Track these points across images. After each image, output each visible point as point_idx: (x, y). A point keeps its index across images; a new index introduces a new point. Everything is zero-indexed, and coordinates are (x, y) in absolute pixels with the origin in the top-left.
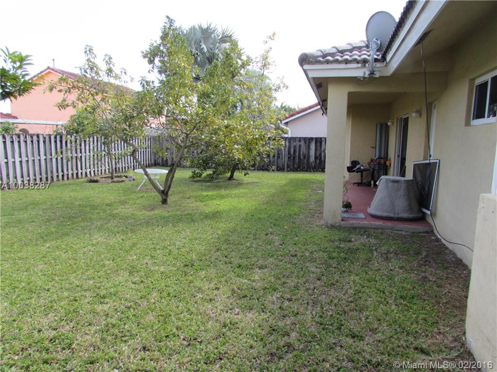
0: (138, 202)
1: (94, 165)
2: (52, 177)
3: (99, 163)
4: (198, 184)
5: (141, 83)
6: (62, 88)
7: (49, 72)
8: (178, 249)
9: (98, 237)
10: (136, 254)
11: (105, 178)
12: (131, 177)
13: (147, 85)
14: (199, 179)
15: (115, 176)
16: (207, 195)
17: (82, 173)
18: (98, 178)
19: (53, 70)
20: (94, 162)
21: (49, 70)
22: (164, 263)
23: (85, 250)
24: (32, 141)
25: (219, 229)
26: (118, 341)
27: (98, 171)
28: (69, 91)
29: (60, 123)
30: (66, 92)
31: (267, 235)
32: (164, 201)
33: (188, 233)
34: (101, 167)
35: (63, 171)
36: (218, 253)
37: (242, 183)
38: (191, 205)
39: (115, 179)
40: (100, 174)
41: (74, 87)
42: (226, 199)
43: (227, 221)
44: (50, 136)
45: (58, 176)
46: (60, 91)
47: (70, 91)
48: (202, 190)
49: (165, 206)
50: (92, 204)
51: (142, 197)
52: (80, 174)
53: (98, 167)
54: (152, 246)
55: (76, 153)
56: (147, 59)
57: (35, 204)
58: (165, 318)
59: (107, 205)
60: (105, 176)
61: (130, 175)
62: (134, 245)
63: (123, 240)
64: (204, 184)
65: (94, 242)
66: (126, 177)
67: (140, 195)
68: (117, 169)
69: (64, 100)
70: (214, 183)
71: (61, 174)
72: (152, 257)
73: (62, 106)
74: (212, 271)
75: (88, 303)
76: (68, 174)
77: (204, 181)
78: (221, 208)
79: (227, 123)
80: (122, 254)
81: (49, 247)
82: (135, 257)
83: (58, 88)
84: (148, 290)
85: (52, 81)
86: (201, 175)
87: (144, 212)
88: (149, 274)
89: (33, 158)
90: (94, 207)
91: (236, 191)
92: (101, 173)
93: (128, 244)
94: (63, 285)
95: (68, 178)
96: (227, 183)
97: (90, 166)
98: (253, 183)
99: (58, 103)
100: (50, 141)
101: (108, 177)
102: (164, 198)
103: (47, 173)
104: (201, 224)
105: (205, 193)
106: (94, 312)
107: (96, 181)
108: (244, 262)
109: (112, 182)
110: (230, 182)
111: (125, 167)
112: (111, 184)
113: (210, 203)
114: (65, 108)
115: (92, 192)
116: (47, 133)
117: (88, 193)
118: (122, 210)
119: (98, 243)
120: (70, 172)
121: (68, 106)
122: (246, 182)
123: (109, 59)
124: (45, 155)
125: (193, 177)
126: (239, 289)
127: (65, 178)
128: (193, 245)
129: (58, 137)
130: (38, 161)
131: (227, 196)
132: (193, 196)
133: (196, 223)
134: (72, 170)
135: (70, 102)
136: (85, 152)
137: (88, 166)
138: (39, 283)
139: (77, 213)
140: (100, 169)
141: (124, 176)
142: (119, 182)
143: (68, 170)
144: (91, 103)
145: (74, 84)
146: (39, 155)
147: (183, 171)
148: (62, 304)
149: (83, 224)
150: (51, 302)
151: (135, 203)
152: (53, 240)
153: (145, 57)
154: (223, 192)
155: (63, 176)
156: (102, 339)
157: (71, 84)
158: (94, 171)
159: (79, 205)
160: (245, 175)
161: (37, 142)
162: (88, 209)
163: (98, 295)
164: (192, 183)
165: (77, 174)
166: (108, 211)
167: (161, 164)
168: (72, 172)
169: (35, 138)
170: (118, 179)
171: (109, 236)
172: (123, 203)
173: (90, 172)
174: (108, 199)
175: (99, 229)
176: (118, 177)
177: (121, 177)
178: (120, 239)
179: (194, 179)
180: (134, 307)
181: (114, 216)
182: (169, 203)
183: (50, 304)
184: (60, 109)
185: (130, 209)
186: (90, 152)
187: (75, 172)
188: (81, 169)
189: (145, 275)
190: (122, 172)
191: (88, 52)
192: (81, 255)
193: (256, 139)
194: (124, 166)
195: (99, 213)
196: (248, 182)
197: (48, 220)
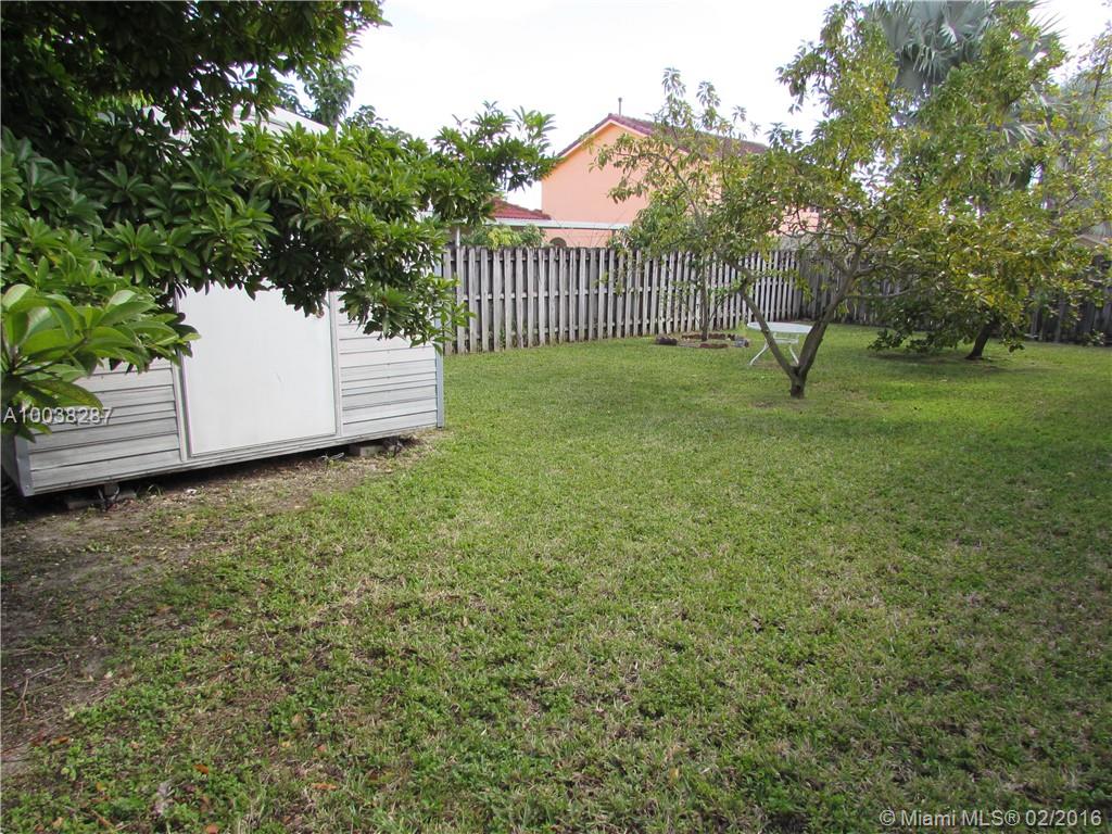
0: (743, 387)
1: (673, 311)
2: (596, 330)
3: (684, 306)
4: (888, 363)
5: (772, 137)
6: (620, 158)
7: (611, 125)
8: (796, 480)
9: (654, 441)
10: (712, 477)
11: (691, 337)
12: (741, 339)
13: (783, 140)
14: (892, 350)
15: (710, 336)
16: (900, 389)
17: (648, 325)
18: (677, 337)
19: (617, 120)
20: (673, 304)
21: (610, 121)
22: (760, 500)
23: (626, 457)
24: (568, 261)
25: (897, 456)
26: (646, 596)
27: (679, 322)
28: (632, 163)
29: (618, 226)
30: (627, 166)
31: (1012, 482)
32: (797, 391)
33: (827, 456)
34: (687, 315)
35: (615, 320)
36: (876, 501)
37: (1003, 370)
38: (856, 405)
39: (710, 341)
40: (682, 330)
41: (642, 155)
42: (943, 400)
43: (925, 443)
44: (598, 251)
45: (605, 329)
46: (618, 165)
47: (635, 162)
48: (893, 376)
49: (797, 401)
50: (655, 384)
51: (754, 379)
52: (645, 326)
53: (680, 316)
54: (748, 468)
55: (642, 285)
56: (788, 85)
57: (561, 374)
58: (731, 582)
59: (684, 388)
60: (693, 333)
61: (741, 335)
62: (714, 461)
63: (696, 451)
64: (902, 364)
65: (646, 446)
66: (733, 338)
67: (750, 375)
68: (719, 322)
69: (624, 183)
70: (928, 363)
71: (611, 324)
72: (741, 486)
73: (620, 195)
74: (853, 528)
75: (613, 535)
76: (623, 327)
77: (905, 357)
78: (921, 417)
79: (955, 221)
80: (689, 472)
81: (571, 445)
82: (710, 481)
83: (616, 158)
84: (716, 535)
85: (605, 145)
86: (898, 342)
87: (750, 407)
88: (727, 511)
89: (566, 293)
90: (657, 389)
91: (978, 386)
92: (686, 327)
93: (702, 458)
94: (581, 504)
95: (623, 335)
96: (963, 365)
97: (665, 312)
98: (1033, 370)
99: (614, 190)
100: (598, 261)
101: (697, 337)
102: (797, 383)
103: (587, 322)
104: (860, 442)
105: (896, 384)
106: (619, 548)
107: (673, 343)
108: (930, 525)
109: (703, 346)
110: (972, 365)
111: (734, 318)
112: (700, 351)
113: (900, 404)
114: (624, 198)
115: (660, 362)
116: (593, 246)
117: (653, 363)
118: (708, 400)
119: (650, 450)
120: (628, 322)
121: (630, 193)
122: (1014, 368)
123: (708, 90)
124: (588, 288)
125: (878, 345)
126: (895, 568)
127: (619, 333)
128: (830, 478)
129: (612, 253)
130: (574, 298)
131: (947, 394)
132: (865, 388)
133: (851, 440)
134: (632, 318)
135: (632, 185)
136: (659, 285)
137: (661, 313)
138: (548, 494)
139: (627, 397)
140: (683, 319)
141: (729, 336)
142: (715, 346)
143: (624, 317)
144: (671, 185)
145: (643, 149)
146: (578, 288)
147: (860, 333)
148: (575, 528)
149: (632, 416)
150: (560, 523)
151: (737, 390)
152: (579, 435)
153: (783, 80)
154: (942, 384)
155: (614, 328)
156: (624, 589)
157: (638, 149)
158: (672, 323)
159: (634, 383)
160: (1012, 349)
161: (575, 263)
162: (647, 392)
163: (631, 526)
164: (875, 360)
165: (640, 326)
166: (683, 399)
167: (813, 316)
168: (630, 323)
169: (573, 255)
170: (715, 340)
171: (672, 440)
172: (714, 387)
173: (664, 324)
174: (687, 377)
175: (658, 426)
176: (716, 337)
177: (722, 337)
178: (691, 449)
179: (881, 352)
180: (686, 555)
181: (690, 409)
182: (806, 395)
183: (557, 526)
184: (616, 202)
185: (725, 400)
186: (667, 284)
187: (637, 322)
188: (649, 318)
189: (719, 512)
190: (728, 328)
191: (670, 82)
192: (619, 464)
193: (1032, 258)
194: (732, 315)
195: (665, 400)
196: (1021, 367)
197: (578, 404)
